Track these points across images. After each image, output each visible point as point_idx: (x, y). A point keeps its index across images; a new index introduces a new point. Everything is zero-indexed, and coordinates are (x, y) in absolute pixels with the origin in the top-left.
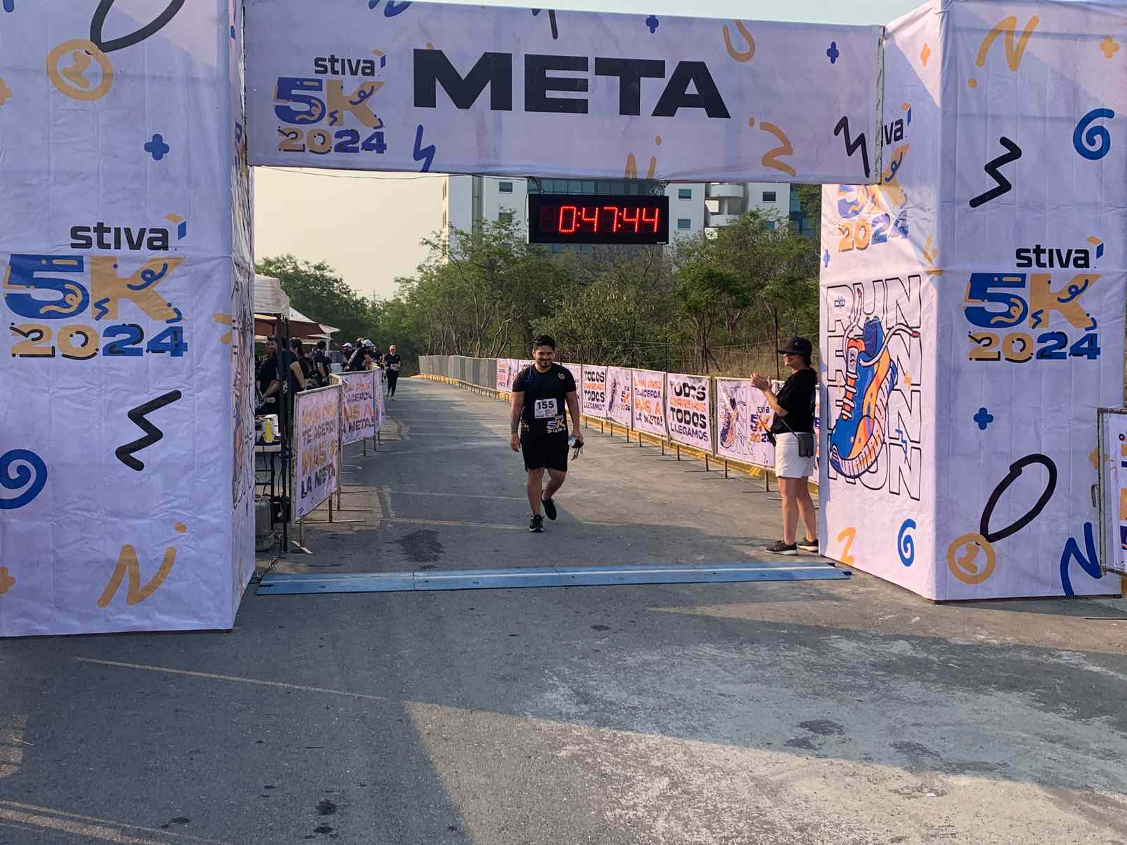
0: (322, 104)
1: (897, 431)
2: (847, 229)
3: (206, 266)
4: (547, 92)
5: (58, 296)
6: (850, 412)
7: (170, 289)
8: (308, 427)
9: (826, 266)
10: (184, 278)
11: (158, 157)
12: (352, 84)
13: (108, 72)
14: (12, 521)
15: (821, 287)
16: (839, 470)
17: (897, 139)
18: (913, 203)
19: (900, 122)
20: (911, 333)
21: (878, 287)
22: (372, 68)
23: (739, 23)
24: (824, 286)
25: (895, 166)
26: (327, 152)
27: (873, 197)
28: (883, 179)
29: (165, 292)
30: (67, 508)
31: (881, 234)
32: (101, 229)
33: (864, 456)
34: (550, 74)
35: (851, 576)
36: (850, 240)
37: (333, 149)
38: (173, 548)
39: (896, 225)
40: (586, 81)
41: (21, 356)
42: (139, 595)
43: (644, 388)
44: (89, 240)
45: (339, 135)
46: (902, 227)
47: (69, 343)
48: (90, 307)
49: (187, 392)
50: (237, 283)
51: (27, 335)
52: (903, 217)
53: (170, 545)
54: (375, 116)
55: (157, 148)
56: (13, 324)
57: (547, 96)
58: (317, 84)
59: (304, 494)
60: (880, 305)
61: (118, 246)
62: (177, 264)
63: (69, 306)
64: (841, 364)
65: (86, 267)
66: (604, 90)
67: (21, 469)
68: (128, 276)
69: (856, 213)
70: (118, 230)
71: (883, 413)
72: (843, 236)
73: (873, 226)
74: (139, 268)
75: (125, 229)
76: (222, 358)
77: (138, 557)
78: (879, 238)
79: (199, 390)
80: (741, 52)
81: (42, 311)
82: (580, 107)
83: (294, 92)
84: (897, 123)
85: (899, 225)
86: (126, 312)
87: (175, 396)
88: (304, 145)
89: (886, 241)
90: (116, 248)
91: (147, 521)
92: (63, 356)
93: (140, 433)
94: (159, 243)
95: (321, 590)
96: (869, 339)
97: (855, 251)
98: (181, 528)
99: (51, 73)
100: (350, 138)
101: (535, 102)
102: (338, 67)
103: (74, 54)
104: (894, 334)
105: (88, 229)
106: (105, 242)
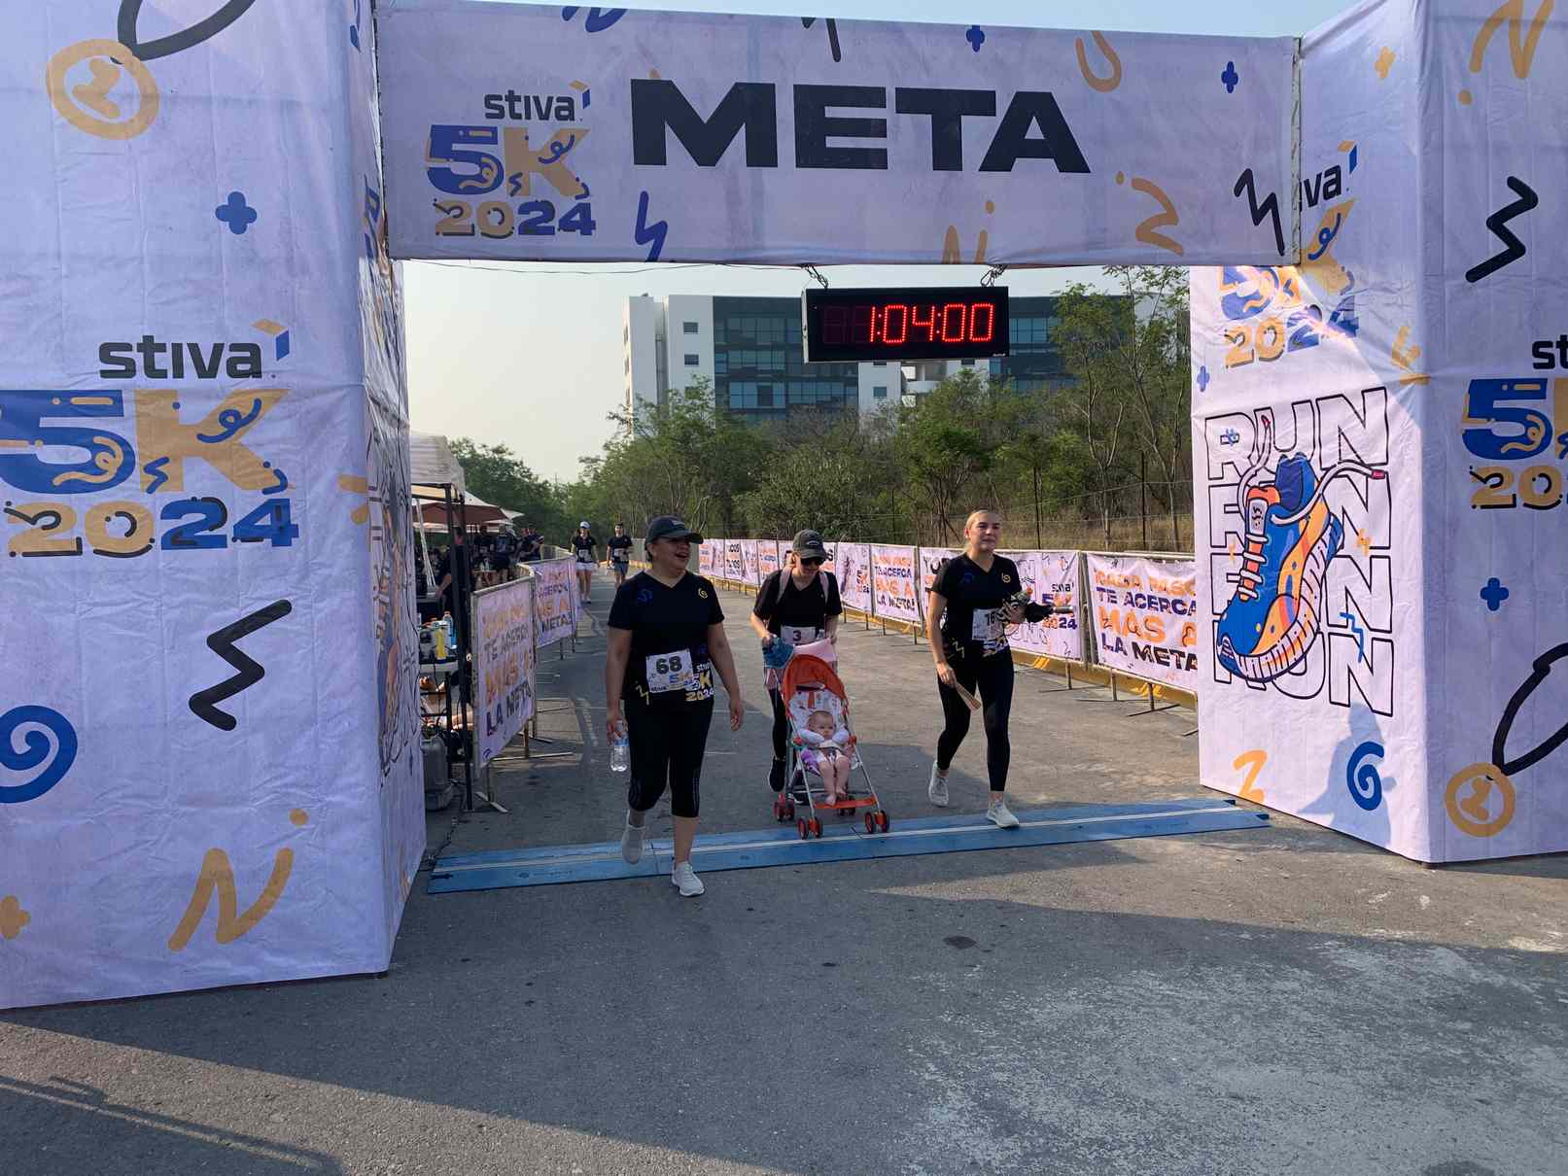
0: (499, 164)
1: (1342, 615)
2: (1241, 334)
3: (322, 401)
4: (827, 138)
5: (82, 455)
6: (1253, 590)
7: (268, 438)
8: (492, 638)
9: (1202, 390)
10: (287, 422)
11: (238, 228)
12: (541, 133)
13: (150, 90)
14: (21, 821)
15: (1193, 419)
16: (1233, 669)
17: (1328, 196)
18: (1365, 282)
19: (1336, 170)
20: (1370, 472)
21: (1301, 410)
22: (571, 108)
23: (1097, 35)
24: (1195, 417)
25: (1326, 236)
26: (505, 237)
27: (1288, 284)
28: (1305, 256)
29: (259, 445)
30: (110, 796)
31: (1308, 334)
32: (149, 346)
33: (1281, 651)
34: (831, 112)
35: (1269, 822)
36: (1246, 350)
37: (516, 232)
38: (287, 850)
39: (1334, 317)
40: (884, 121)
41: (25, 555)
42: (236, 927)
43: (888, 567)
44: (130, 366)
45: (524, 209)
46: (1343, 322)
47: (105, 531)
48: (138, 472)
49: (300, 602)
50: (375, 429)
51: (33, 521)
52: (1348, 305)
53: (284, 845)
54: (578, 180)
55: (237, 214)
56: (9, 503)
57: (828, 145)
58: (490, 134)
59: (491, 730)
60: (1306, 437)
61: (179, 373)
62: (277, 400)
63: (101, 472)
64: (1236, 523)
65: (129, 408)
66: (909, 136)
67: (33, 738)
68: (200, 420)
69: (1257, 310)
70: (177, 349)
71: (1317, 590)
72: (1233, 345)
73: (1289, 325)
74: (214, 408)
75: (188, 345)
76: (353, 548)
77: (233, 867)
78: (1302, 341)
79: (320, 597)
80: (1101, 77)
81: (57, 481)
82: (876, 160)
83: (456, 147)
84: (1328, 173)
85: (1341, 318)
86: (196, 479)
87: (281, 609)
88: (473, 226)
89: (1317, 344)
90: (174, 377)
91: (246, 809)
92: (96, 552)
93: (226, 671)
94: (246, 367)
95: (520, 881)
96: (1286, 486)
97: (1257, 363)
98: (300, 817)
99: (58, 94)
100: (541, 213)
101: (812, 154)
102: (520, 108)
103: (93, 65)
104: (1335, 476)
105: (128, 347)
106: (157, 367)
